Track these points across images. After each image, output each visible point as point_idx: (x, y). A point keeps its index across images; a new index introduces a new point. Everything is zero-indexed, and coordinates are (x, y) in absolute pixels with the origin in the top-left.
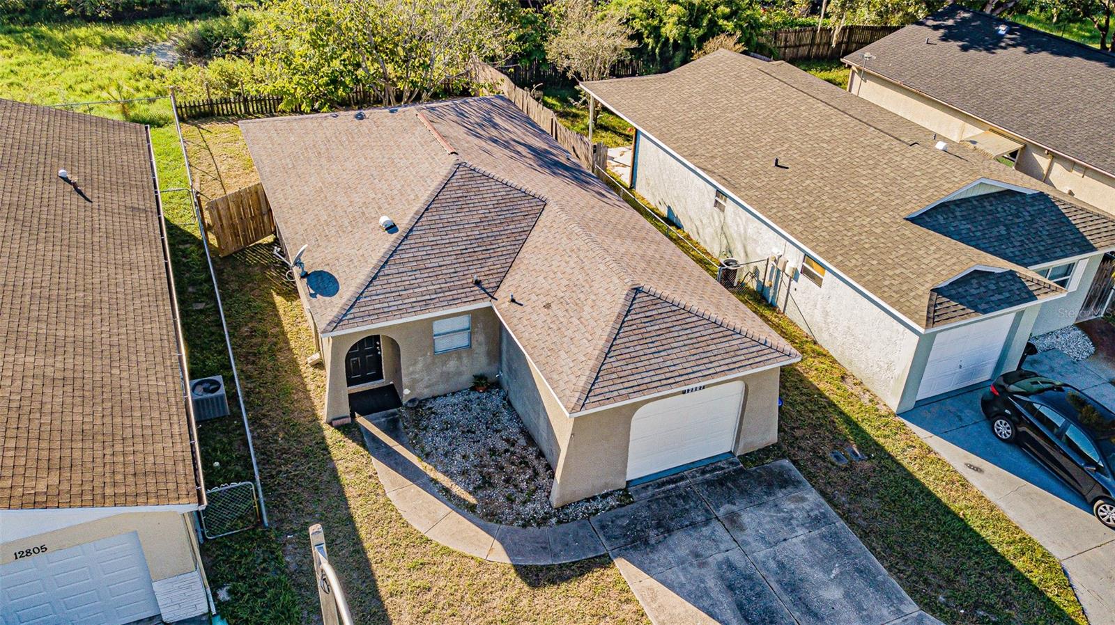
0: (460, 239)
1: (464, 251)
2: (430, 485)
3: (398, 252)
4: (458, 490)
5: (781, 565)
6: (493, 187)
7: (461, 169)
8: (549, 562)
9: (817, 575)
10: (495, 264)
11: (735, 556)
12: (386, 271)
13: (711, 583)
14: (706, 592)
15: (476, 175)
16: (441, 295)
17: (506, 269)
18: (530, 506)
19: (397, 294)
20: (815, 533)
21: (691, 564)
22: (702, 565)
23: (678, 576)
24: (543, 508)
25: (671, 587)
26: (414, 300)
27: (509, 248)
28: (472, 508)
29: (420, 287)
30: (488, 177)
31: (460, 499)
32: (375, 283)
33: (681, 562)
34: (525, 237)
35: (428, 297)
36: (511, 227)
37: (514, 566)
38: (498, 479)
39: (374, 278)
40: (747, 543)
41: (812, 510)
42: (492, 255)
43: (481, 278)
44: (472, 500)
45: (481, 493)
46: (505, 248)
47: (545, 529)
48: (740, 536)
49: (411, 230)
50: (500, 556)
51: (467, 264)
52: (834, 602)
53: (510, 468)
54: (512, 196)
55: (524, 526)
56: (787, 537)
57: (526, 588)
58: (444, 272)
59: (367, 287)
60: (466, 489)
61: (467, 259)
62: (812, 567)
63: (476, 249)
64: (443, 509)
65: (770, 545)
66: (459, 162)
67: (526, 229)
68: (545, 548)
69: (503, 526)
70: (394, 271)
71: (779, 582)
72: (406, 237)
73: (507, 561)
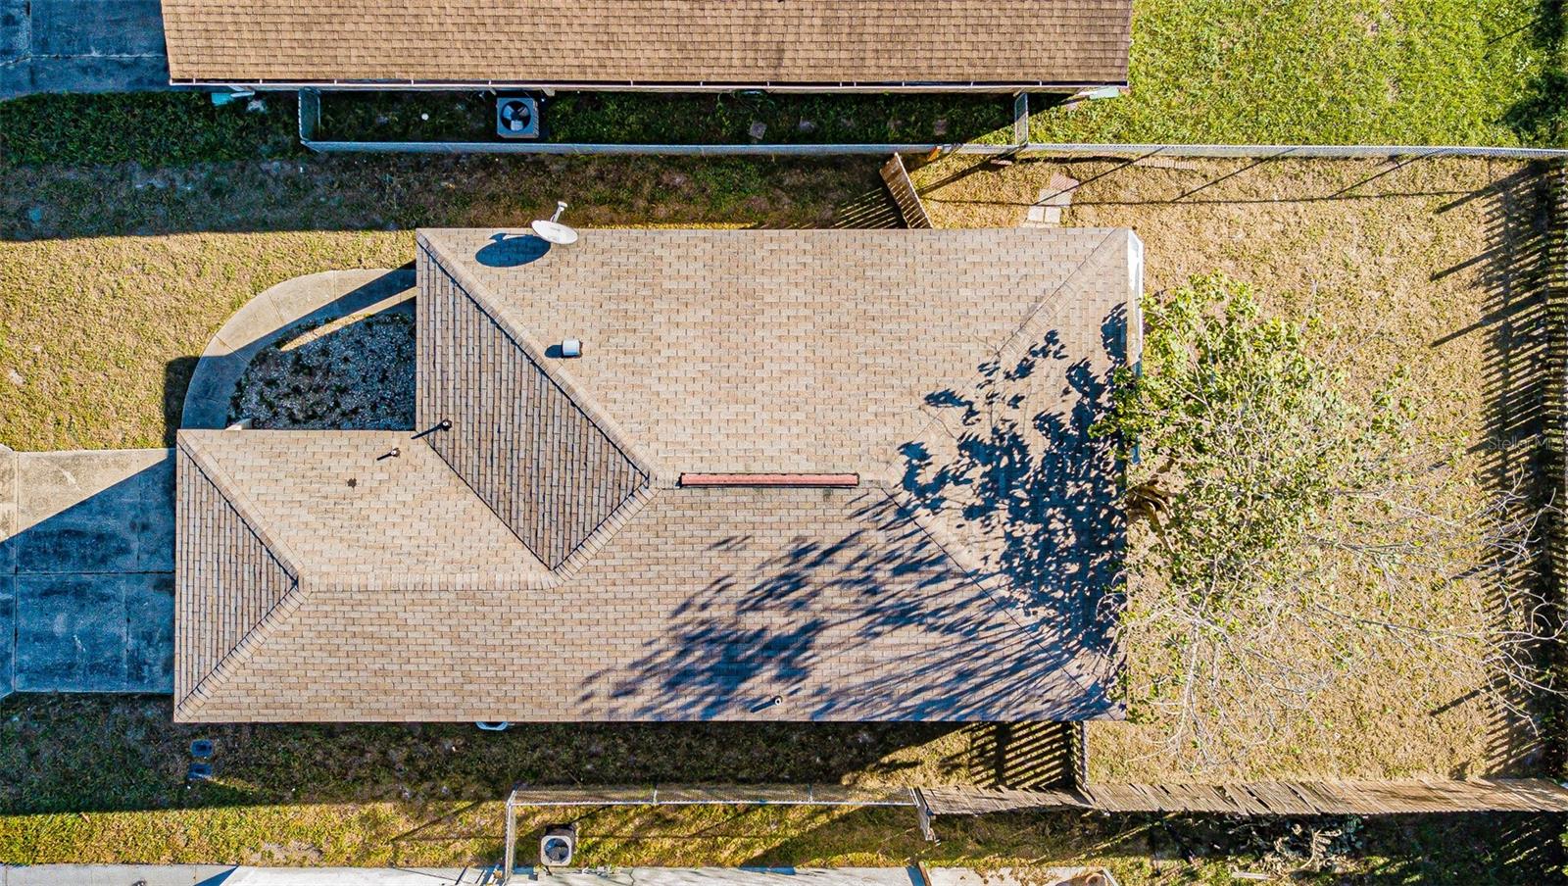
0: (516, 429)
1: (496, 427)
2: (328, 313)
3: (512, 346)
4: (308, 338)
5: (105, 598)
6: (595, 510)
7: (638, 477)
8: (189, 391)
9: (83, 623)
10: (470, 459)
11: (128, 562)
12: (486, 322)
13: (111, 524)
14: (105, 513)
15: (623, 494)
16: (439, 377)
17: (457, 469)
18: (255, 398)
19: (451, 327)
20: (124, 655)
21: (136, 516)
22: (133, 526)
23: (131, 497)
24: (248, 409)
25: (121, 484)
26: (438, 343)
27: (488, 486)
28: (279, 344)
29: (455, 355)
30: (615, 508)
31: (297, 336)
32: (471, 306)
33: (144, 510)
34: (501, 515)
35: (438, 360)
36: (522, 505)
37: (196, 359)
38: (303, 381)
39: (478, 306)
40: (140, 581)
41: (150, 671)
42: (483, 461)
43: (451, 434)
44: (288, 347)
45: (290, 360)
46: (489, 480)
47: (228, 402)
48: (149, 580)
49: (543, 372)
50: (213, 348)
51: (476, 424)
52: (51, 619)
53: (312, 397)
54: (574, 527)
55: (239, 384)
56: (132, 625)
57: (169, 359)
58: (471, 392)
59: (468, 296)
60: (304, 347)
61: (483, 426)
62: (92, 624)
63: (495, 444)
64: (290, 317)
65: (129, 603)
66: (651, 479)
67: (514, 522)
68: (206, 392)
69: (246, 365)
70: (484, 331)
71: (89, 584)
72: (533, 363)
73: (206, 353)
